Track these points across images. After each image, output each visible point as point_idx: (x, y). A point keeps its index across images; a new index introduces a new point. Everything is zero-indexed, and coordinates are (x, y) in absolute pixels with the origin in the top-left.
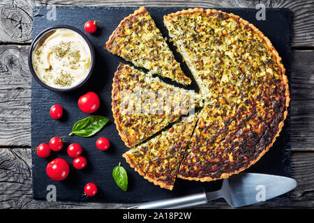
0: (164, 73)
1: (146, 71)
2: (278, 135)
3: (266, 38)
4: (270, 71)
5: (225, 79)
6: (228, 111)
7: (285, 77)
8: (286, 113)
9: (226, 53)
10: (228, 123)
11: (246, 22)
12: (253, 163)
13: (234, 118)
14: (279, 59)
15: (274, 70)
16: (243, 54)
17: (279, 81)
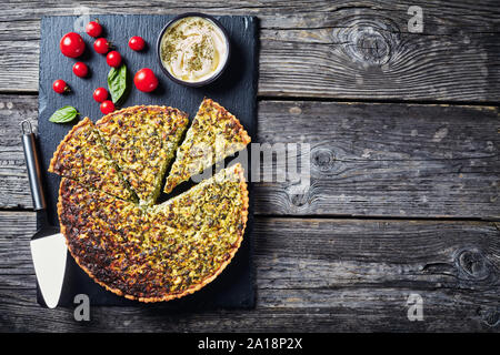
0: (177, 163)
1: (180, 143)
2: (108, 288)
3: (215, 277)
4: (179, 280)
5: (170, 230)
6: (134, 234)
7: (171, 297)
8: (131, 297)
9: (198, 232)
10: (121, 233)
11: (233, 255)
12: (77, 260)
13: (126, 240)
14: (191, 291)
15: (180, 285)
16: (198, 251)
17: (168, 291)
